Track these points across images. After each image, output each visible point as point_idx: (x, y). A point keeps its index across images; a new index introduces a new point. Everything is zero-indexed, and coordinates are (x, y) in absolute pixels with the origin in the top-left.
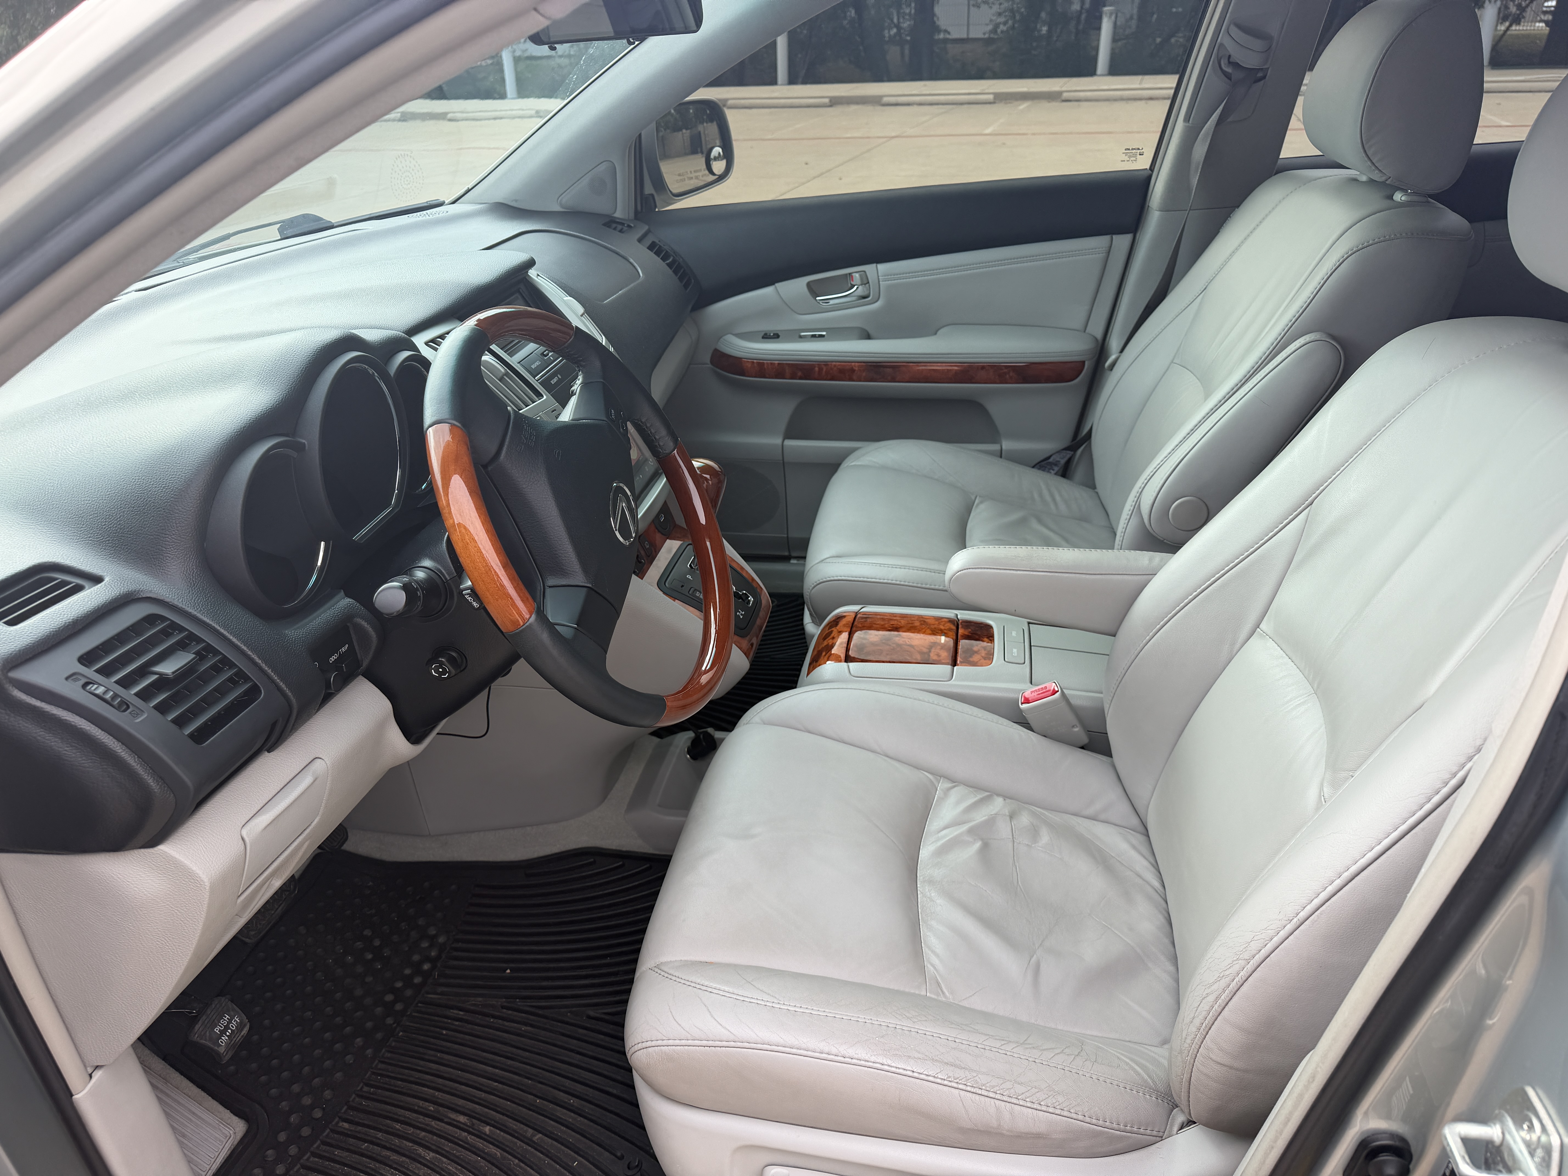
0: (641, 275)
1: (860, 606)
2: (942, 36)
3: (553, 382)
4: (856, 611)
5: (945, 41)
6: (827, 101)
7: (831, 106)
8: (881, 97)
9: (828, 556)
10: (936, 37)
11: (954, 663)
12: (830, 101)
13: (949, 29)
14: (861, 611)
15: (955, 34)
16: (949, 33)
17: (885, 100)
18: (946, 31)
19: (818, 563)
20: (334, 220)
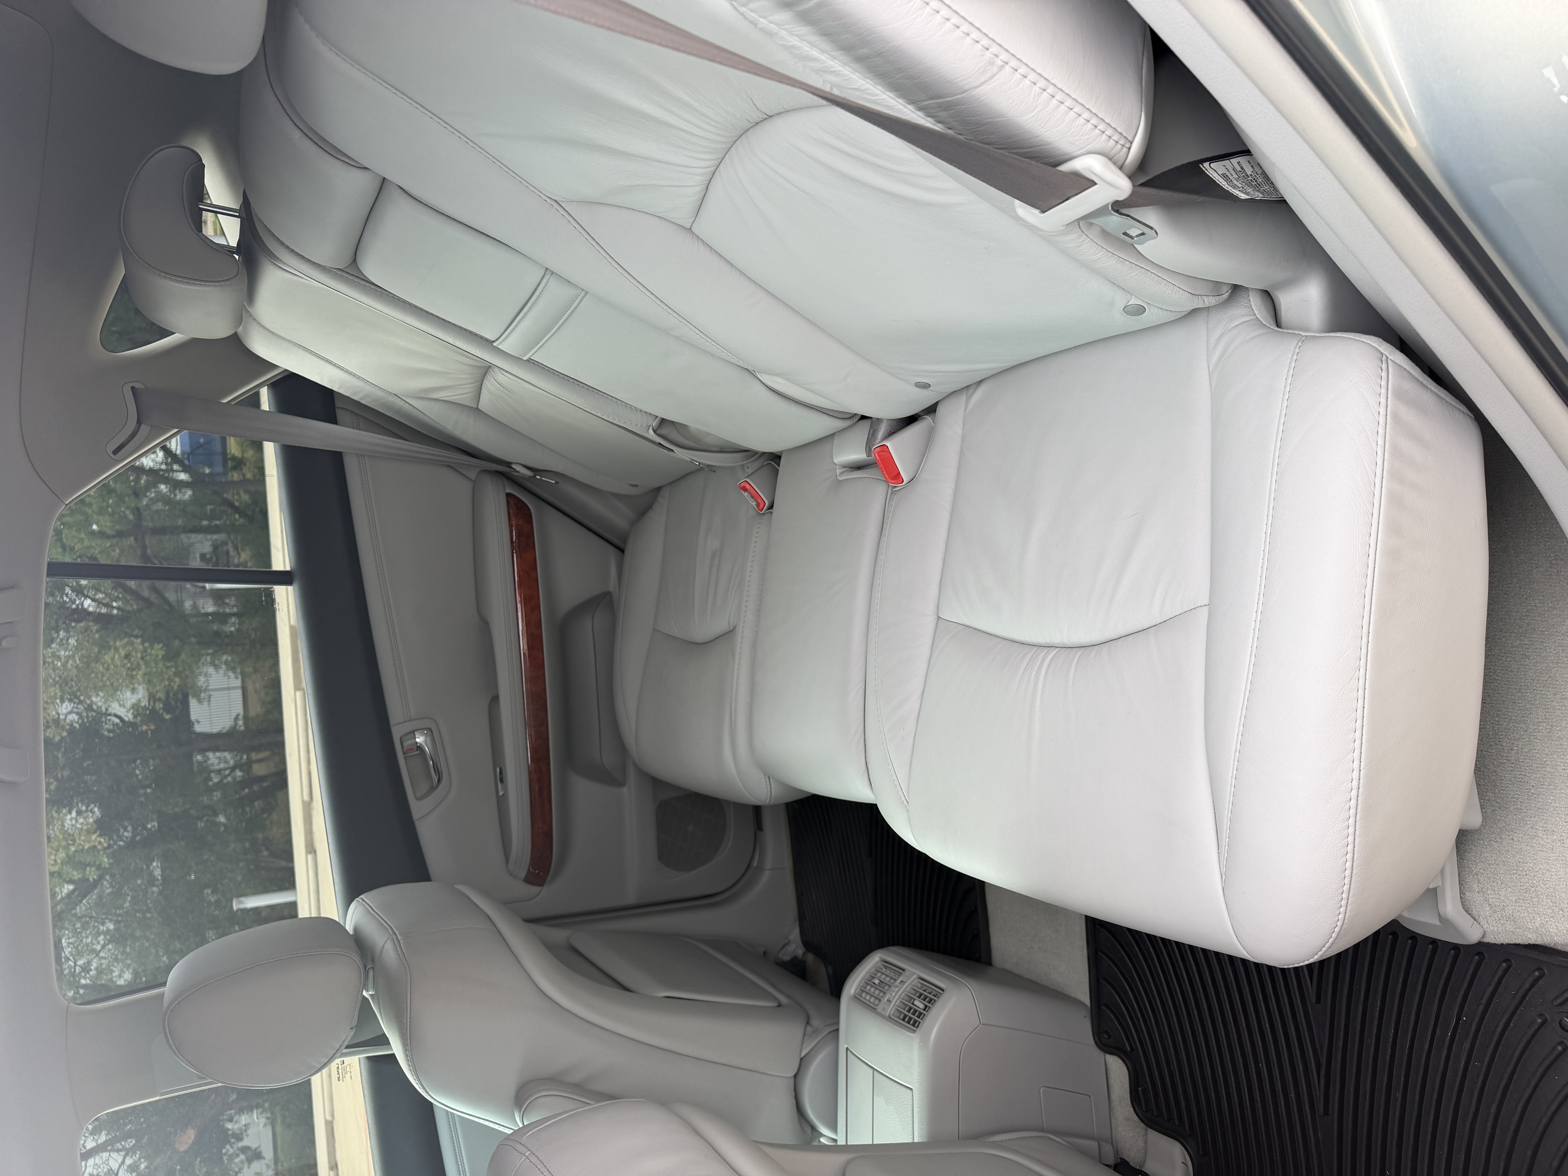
2: (241, 723)
5: (246, 718)
6: (310, 857)
7: (315, 852)
8: (303, 802)
10: (242, 728)
12: (310, 853)
13: (234, 715)
15: (239, 709)
16: (238, 715)
17: (306, 798)
18: (236, 718)
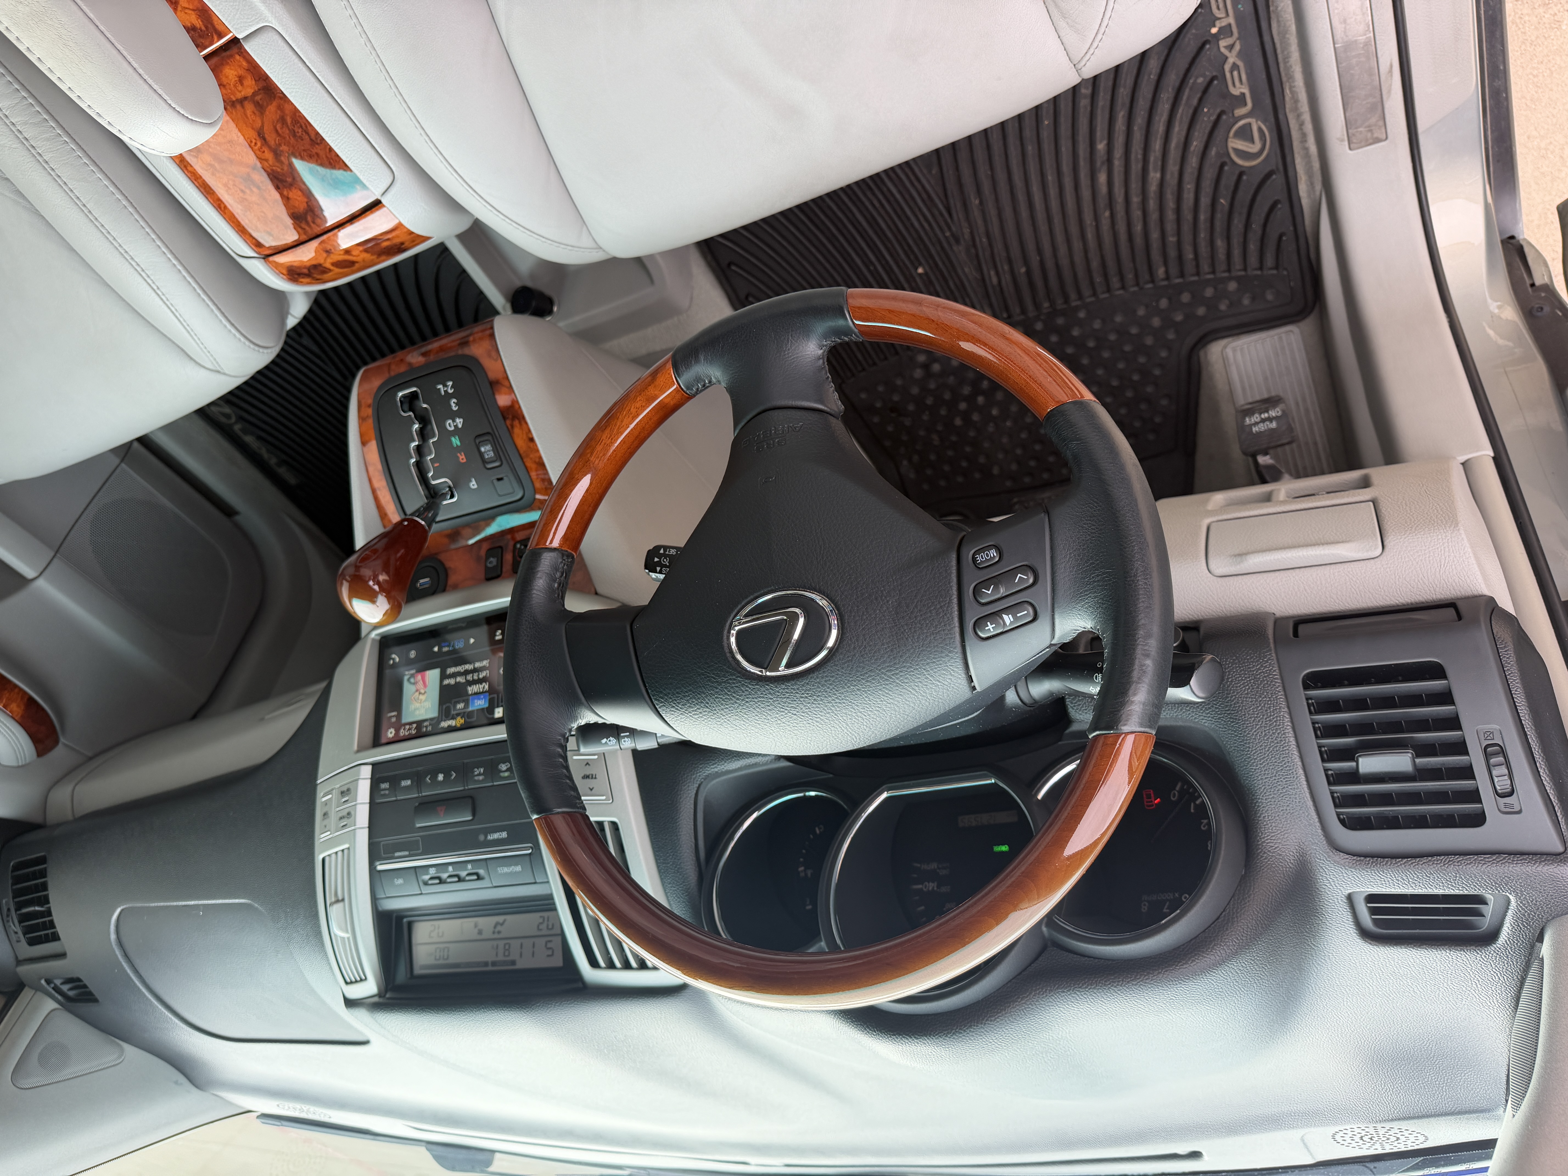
0: (118, 910)
1: (243, 262)
3: (504, 835)
4: (262, 260)
9: (203, 371)
11: (235, 41)
14: (256, 255)
19: (224, 374)
20: (422, 1150)
